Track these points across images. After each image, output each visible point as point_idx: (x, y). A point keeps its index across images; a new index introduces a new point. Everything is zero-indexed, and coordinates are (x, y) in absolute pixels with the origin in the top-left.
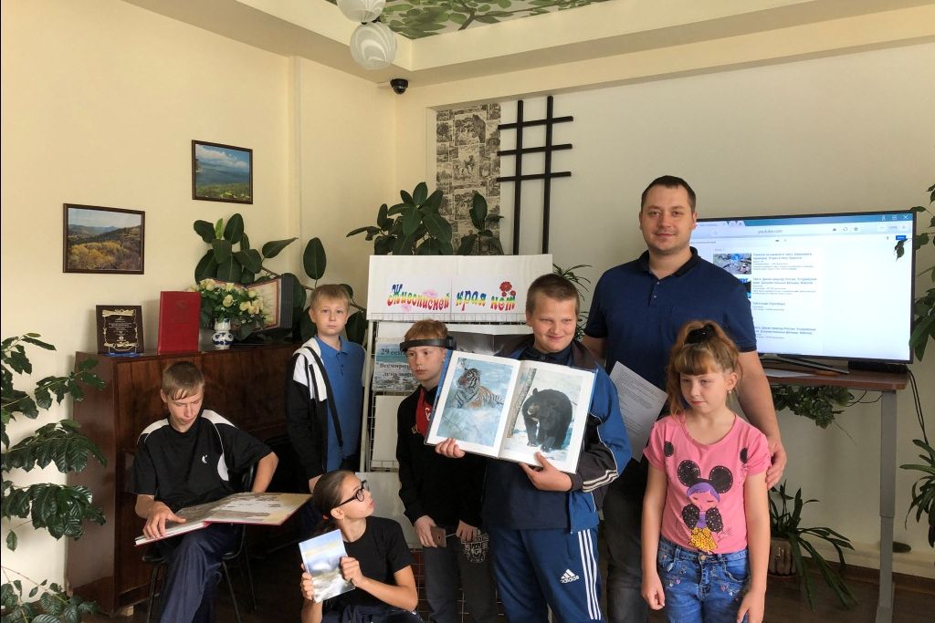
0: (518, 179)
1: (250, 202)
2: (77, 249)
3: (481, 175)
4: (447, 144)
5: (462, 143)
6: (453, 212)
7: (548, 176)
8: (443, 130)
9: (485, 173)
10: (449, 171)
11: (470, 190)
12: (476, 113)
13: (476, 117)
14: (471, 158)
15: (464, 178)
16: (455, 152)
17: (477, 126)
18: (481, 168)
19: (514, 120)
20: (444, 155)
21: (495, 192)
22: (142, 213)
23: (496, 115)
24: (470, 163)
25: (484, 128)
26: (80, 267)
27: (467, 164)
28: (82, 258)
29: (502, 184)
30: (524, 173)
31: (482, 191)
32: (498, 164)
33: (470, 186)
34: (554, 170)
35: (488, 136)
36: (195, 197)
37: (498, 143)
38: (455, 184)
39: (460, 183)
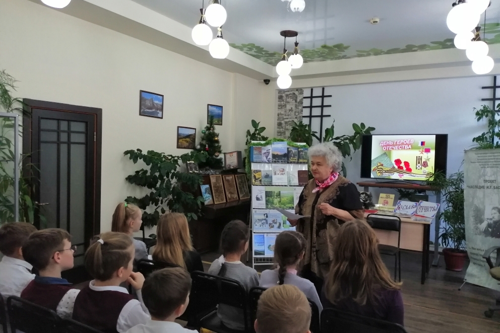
0: (311, 117)
1: (222, 124)
2: (180, 140)
3: (295, 114)
4: (282, 103)
5: (288, 102)
6: (284, 127)
7: (322, 116)
8: (280, 98)
9: (297, 114)
10: (282, 113)
11: (291, 120)
12: (294, 92)
13: (294, 94)
14: (292, 108)
15: (288, 115)
16: (285, 106)
17: (294, 97)
18: (295, 112)
19: (309, 95)
20: (281, 107)
21: (301, 121)
22: (195, 129)
23: (302, 93)
24: (291, 110)
25: (297, 97)
26: (180, 147)
27: (290, 110)
28: (181, 144)
29: (304, 118)
30: (313, 115)
31: (296, 121)
32: (302, 111)
34: (324, 114)
35: (298, 100)
36: (208, 124)
37: (302, 103)
38: (285, 117)
39: (287, 117)
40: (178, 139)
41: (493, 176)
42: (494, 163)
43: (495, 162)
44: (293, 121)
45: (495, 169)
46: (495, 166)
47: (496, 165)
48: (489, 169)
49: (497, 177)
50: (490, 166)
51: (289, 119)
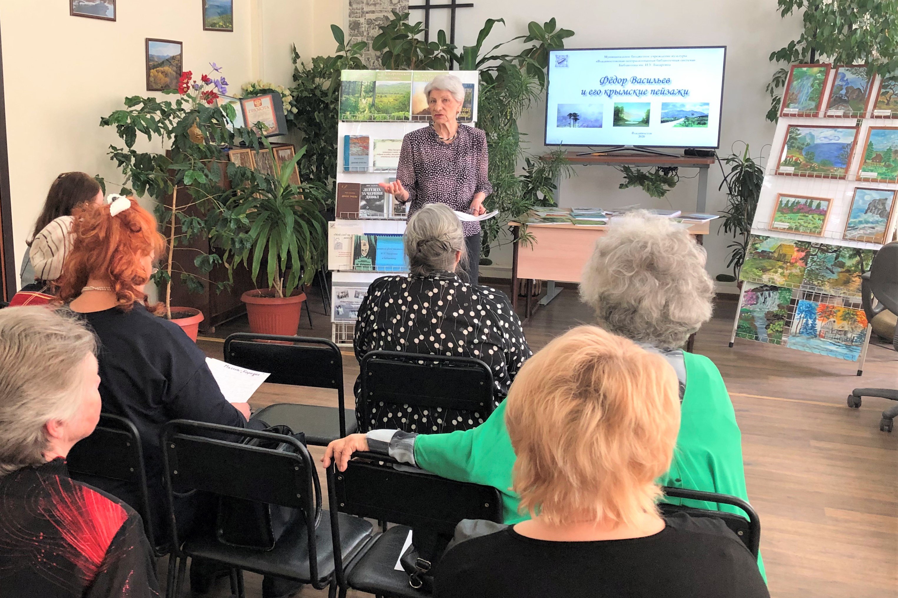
0: (427, 7)
1: (232, 31)
2: (153, 72)
3: (391, 3)
6: (365, 34)
7: (453, 6)
9: (395, 1)
11: (381, 15)
15: (375, 5)
22: (181, 43)
26: (155, 87)
28: (155, 80)
29: (411, 11)
30: (433, 3)
33: (381, 11)
36: (205, 29)
39: (372, 8)
40: (149, 69)
44: (387, 18)
51: (378, 12)
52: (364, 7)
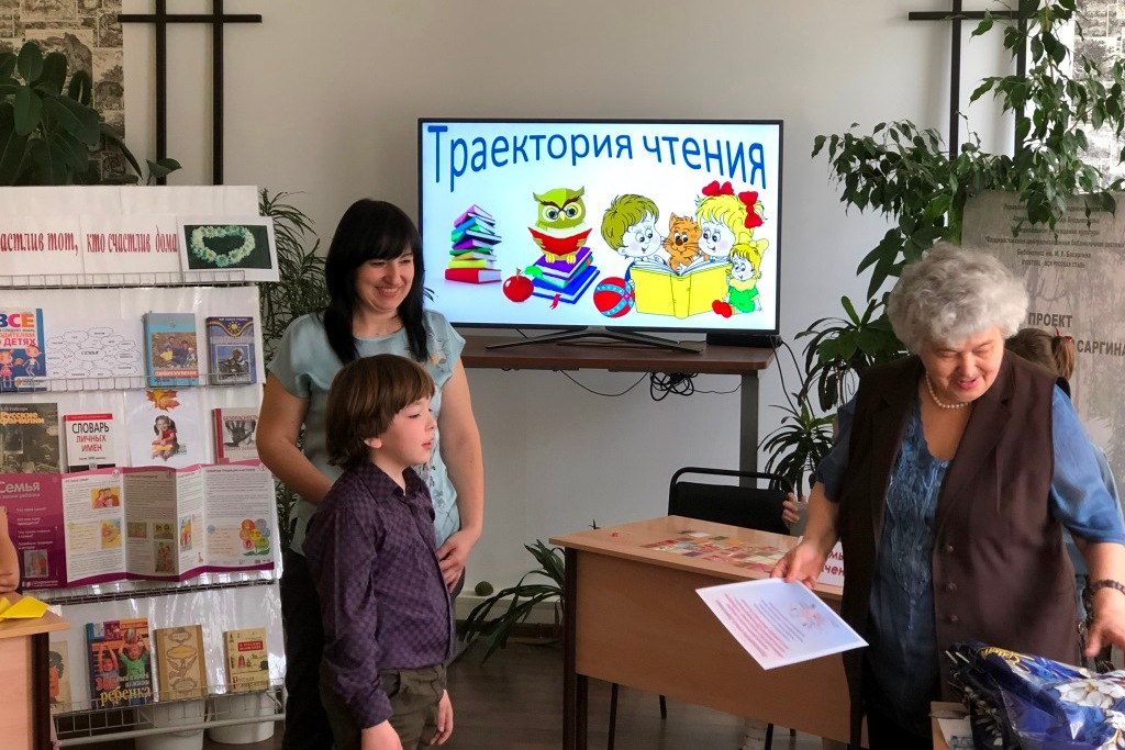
3: (82, 7)
7: (217, 20)
9: (90, 4)
11: (60, 33)
15: (45, 9)
21: (113, 41)
29: (126, 27)
30: (170, 10)
31: (86, 37)
33: (60, 25)
34: (229, 9)
38: (26, 18)
39: (38, 17)
41: (1063, 300)
42: (1071, 249)
43: (1075, 243)
44: (73, 40)
45: (1071, 274)
46: (1072, 260)
47: (1078, 256)
48: (1052, 268)
49: (1077, 301)
50: (1052, 259)
51: (52, 27)
52: (21, 14)
